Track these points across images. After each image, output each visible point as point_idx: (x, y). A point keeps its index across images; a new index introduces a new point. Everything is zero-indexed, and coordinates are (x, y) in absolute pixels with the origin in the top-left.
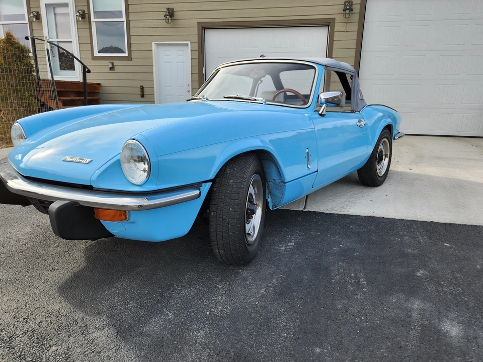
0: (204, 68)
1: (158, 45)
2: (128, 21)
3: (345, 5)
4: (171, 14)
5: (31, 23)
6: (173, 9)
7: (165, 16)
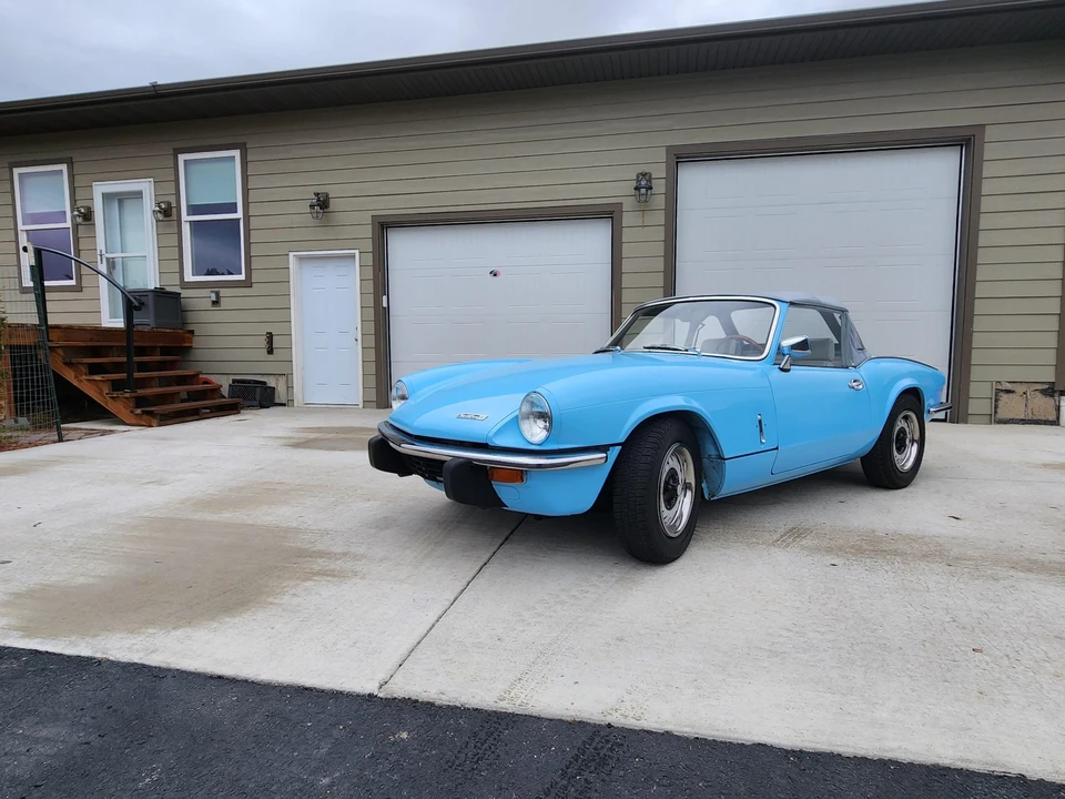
0: (385, 298)
1: (301, 259)
2: (247, 216)
3: (638, 180)
4: (322, 203)
5: (76, 226)
6: (327, 195)
7: (312, 206)
